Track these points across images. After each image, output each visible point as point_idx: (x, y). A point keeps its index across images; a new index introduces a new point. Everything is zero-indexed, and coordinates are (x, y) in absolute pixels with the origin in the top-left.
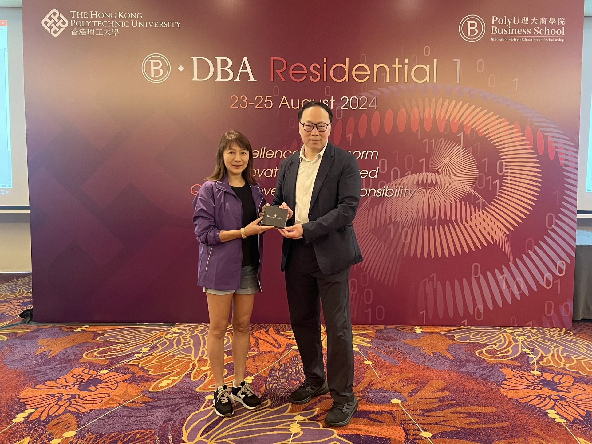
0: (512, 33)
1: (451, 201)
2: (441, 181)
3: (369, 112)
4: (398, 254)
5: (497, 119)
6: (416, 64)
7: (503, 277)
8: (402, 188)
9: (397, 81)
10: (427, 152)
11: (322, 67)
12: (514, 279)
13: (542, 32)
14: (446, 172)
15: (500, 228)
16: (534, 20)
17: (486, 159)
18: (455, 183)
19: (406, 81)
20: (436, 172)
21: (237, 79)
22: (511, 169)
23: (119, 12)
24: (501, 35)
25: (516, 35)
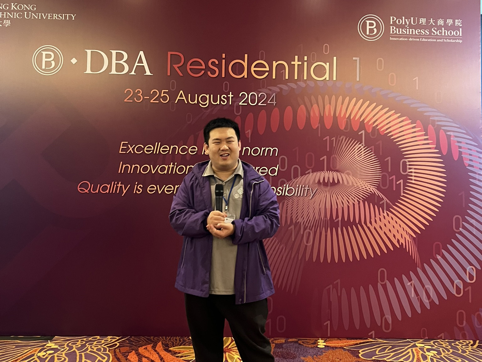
0: (411, 33)
1: (354, 201)
2: (343, 180)
3: (269, 108)
4: (299, 259)
5: (399, 117)
6: (315, 61)
7: (411, 284)
8: (303, 186)
9: (296, 78)
10: (328, 150)
11: (220, 63)
12: (423, 286)
13: (440, 33)
14: (348, 171)
15: (406, 231)
16: (431, 21)
17: (389, 158)
18: (358, 182)
19: (305, 78)
20: (337, 171)
21: (133, 73)
22: (415, 169)
23: (12, 4)
24: (400, 34)
25: (414, 35)
